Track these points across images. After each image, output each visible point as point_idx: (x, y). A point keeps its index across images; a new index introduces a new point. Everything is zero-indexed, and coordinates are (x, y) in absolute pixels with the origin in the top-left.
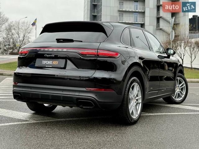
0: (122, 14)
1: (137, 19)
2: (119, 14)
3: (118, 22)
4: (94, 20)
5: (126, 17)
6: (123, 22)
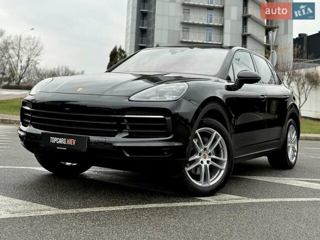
0: (188, 28)
1: (211, 36)
2: (183, 28)
3: (181, 40)
4: (143, 37)
5: (193, 32)
6: (189, 41)
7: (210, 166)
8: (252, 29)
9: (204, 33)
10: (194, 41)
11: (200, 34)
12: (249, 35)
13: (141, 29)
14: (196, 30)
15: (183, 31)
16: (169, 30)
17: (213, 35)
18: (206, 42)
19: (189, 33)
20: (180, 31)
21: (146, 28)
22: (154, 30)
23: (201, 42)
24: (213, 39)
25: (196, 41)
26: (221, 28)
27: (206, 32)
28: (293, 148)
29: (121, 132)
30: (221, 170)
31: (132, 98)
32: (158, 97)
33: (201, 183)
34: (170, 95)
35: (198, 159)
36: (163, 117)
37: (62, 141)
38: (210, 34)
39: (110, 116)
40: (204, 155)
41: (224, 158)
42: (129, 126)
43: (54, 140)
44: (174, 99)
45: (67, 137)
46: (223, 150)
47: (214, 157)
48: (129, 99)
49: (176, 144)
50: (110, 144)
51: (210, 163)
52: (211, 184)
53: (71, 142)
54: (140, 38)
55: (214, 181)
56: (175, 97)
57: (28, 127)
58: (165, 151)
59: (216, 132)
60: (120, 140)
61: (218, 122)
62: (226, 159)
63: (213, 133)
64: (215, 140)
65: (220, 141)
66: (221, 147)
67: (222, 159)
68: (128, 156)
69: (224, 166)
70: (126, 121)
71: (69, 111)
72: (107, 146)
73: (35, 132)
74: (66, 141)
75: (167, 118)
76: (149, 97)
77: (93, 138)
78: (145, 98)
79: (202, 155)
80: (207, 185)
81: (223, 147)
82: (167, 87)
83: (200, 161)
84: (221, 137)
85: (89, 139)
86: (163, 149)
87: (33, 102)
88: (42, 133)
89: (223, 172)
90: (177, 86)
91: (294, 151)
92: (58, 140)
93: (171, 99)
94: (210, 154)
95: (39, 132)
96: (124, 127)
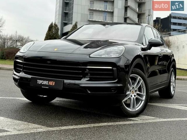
0: (93, 13)
1: (106, 18)
2: (90, 12)
3: (88, 20)
4: (66, 17)
5: (96, 15)
6: (93, 20)
7: (136, 98)
8: (130, 14)
9: (102, 16)
10: (96, 20)
11: (100, 16)
12: (128, 17)
13: (64, 12)
14: (98, 14)
15: (90, 14)
16: (81, 14)
17: (107, 17)
18: (103, 21)
19: (93, 16)
20: (88, 14)
21: (68, 12)
22: (72, 13)
23: (100, 21)
24: (107, 20)
25: (97, 20)
26: (112, 13)
27: (103, 15)
28: (173, 85)
29: (85, 77)
30: (142, 101)
31: (91, 56)
32: (107, 55)
33: (131, 109)
34: (114, 54)
35: (129, 94)
36: (111, 68)
37: (45, 83)
38: (106, 16)
39: (78, 67)
40: (133, 91)
41: (144, 93)
42: (90, 73)
43: (40, 82)
44: (117, 57)
45: (49, 80)
46: (143, 88)
47: (138, 93)
48: (89, 56)
49: (119, 85)
50: (78, 85)
51: (136, 97)
52: (137, 109)
53: (52, 83)
54: (64, 18)
55: (139, 107)
56: (117, 55)
57: (21, 73)
58: (112, 89)
59: (139, 77)
60: (84, 82)
61: (141, 71)
62: (145, 94)
63: (137, 77)
64: (139, 82)
65: (142, 83)
66: (142, 86)
67: (142, 93)
68: (90, 92)
69: (144, 98)
70: (87, 70)
71: (49, 64)
72: (75, 86)
73: (27, 77)
74: (48, 83)
75: (114, 69)
76: (101, 55)
77: (66, 81)
78: (99, 55)
79: (131, 92)
80: (134, 110)
81: (143, 86)
82: (112, 49)
83: (130, 95)
84: (142, 80)
85: (64, 82)
86: (112, 88)
87: (24, 57)
88: (31, 77)
89: (143, 102)
90: (118, 48)
91: (173, 87)
92: (43, 82)
93: (115, 57)
94: (136, 91)
95: (30, 76)
96: (87, 74)
